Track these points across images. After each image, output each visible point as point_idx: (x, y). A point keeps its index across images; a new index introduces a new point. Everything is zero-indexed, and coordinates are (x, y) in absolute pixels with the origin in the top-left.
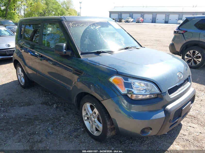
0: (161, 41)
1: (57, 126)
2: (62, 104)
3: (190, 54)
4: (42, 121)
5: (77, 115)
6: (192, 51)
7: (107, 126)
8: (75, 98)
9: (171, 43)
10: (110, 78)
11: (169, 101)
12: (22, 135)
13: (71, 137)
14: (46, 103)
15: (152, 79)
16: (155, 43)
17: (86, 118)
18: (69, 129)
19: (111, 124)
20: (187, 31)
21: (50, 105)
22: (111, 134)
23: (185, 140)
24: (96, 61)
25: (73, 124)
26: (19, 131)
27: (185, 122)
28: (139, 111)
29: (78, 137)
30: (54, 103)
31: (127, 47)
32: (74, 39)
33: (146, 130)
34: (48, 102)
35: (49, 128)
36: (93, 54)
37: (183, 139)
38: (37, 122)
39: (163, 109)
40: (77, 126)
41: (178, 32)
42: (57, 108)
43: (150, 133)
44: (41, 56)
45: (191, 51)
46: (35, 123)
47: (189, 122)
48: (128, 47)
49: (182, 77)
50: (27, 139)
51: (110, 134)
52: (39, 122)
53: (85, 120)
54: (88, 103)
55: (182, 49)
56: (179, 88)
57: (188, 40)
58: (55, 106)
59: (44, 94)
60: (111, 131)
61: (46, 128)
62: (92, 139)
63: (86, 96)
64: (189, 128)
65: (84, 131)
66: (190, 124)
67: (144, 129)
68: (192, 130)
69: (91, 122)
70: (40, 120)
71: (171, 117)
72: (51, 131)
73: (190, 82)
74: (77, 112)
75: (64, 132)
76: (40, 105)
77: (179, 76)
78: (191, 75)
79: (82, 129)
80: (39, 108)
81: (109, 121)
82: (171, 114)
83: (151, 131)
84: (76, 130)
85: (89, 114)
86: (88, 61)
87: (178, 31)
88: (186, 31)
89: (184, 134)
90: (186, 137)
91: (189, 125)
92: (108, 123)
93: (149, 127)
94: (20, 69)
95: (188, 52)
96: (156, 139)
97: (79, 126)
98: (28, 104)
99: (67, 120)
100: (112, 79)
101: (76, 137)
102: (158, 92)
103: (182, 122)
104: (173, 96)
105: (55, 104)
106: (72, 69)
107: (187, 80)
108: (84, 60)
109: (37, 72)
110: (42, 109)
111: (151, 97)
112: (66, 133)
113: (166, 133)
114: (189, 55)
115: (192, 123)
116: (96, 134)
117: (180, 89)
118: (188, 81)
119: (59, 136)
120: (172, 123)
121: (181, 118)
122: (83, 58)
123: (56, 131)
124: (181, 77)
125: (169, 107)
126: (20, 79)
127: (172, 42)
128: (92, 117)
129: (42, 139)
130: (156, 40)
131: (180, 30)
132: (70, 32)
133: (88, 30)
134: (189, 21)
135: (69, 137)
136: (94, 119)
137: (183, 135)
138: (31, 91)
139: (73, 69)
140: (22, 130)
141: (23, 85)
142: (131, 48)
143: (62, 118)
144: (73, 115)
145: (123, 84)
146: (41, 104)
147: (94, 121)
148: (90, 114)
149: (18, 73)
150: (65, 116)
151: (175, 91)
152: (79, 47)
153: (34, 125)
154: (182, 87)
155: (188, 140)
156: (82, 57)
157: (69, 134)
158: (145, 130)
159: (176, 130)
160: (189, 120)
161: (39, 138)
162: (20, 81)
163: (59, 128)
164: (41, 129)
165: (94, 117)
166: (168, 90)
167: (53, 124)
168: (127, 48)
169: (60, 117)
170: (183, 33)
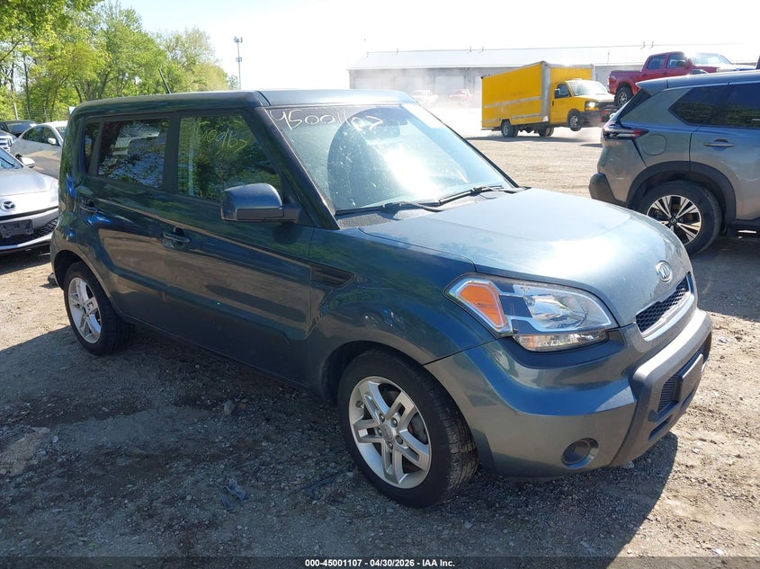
0: (550, 169)
1: (255, 473)
2: (252, 400)
3: (662, 209)
4: (197, 460)
5: (315, 431)
6: (669, 197)
7: (451, 446)
8: (323, 364)
9: (597, 173)
10: (451, 286)
11: (643, 350)
12: (139, 509)
13: (314, 502)
14: (190, 401)
15: (587, 283)
16: (531, 178)
17: (363, 433)
18: (300, 477)
19: (461, 441)
20: (647, 132)
21: (207, 407)
22: (463, 476)
23: (694, 481)
24: (394, 235)
25: (309, 461)
26: (124, 497)
27: (685, 429)
28: (547, 387)
29: (341, 499)
30: (222, 400)
31: (477, 187)
32: (306, 166)
33: (578, 451)
34: (199, 397)
35: (233, 481)
36: (376, 216)
37: (688, 478)
38: (179, 466)
39: (626, 380)
40: (328, 466)
41: (618, 133)
42: (235, 413)
43: (592, 458)
44: (179, 230)
45: (664, 198)
46: (170, 468)
47: (697, 427)
48: (481, 188)
49: (671, 277)
50: (160, 521)
51: (458, 474)
52: (187, 465)
53: (361, 440)
54: (370, 380)
55: (634, 191)
56: (665, 310)
57: (652, 162)
58: (227, 408)
59: (180, 371)
60: (463, 465)
61: (219, 480)
62: (392, 504)
63: (364, 354)
64: (699, 443)
65: (356, 480)
66: (701, 433)
67: (572, 447)
68: (710, 450)
69: (383, 441)
70: (188, 456)
71: (654, 403)
72: (238, 488)
73: (692, 292)
74: (314, 422)
75: (287, 488)
76: (174, 410)
77: (663, 274)
78: (691, 270)
79: (350, 474)
80: (171, 417)
81: (453, 430)
82: (653, 391)
83: (594, 451)
84: (326, 479)
85: (375, 415)
86: (368, 238)
87: (615, 130)
88: (643, 132)
89: (689, 464)
90: (695, 473)
91: (697, 434)
92: (453, 437)
93: (589, 439)
94: (81, 285)
95: (657, 202)
96: (601, 486)
97: (333, 464)
98: (129, 409)
99: (286, 449)
100: (457, 291)
101: (334, 500)
102: (608, 322)
103: (674, 430)
104: (651, 334)
105: (229, 402)
106: (308, 266)
107: (684, 285)
108: (349, 233)
109: (159, 289)
110: (184, 421)
111: (586, 339)
112: (295, 492)
113: (632, 466)
114: (660, 210)
115: (706, 428)
116: (404, 481)
117: (667, 314)
118: (687, 290)
119: (273, 504)
120: (656, 425)
121: (678, 407)
122: (345, 228)
123: (257, 487)
124: (668, 276)
125: (644, 371)
126: (83, 321)
127: (599, 170)
128: (388, 423)
129: (214, 515)
130: (533, 168)
131: (623, 127)
132: (290, 142)
133: (346, 134)
134: (649, 96)
135: (309, 502)
136: (398, 432)
137: (684, 467)
138: (126, 362)
139: (312, 266)
140: (132, 492)
141: (93, 341)
142: (490, 190)
143: (264, 444)
144: (303, 433)
145: (497, 302)
146: (175, 404)
147: (398, 436)
148: (381, 415)
149: (73, 302)
150: (274, 437)
151: (656, 320)
152: (328, 194)
153: (171, 474)
154: (673, 308)
155: (704, 481)
156: (343, 226)
157: (304, 494)
158: (577, 448)
159: (661, 454)
160: (693, 420)
161: (205, 516)
162: (81, 330)
163: (265, 478)
164: (202, 486)
165: (395, 425)
166: (637, 316)
167: (237, 465)
168: (476, 192)
169: (257, 442)
170: (632, 139)
